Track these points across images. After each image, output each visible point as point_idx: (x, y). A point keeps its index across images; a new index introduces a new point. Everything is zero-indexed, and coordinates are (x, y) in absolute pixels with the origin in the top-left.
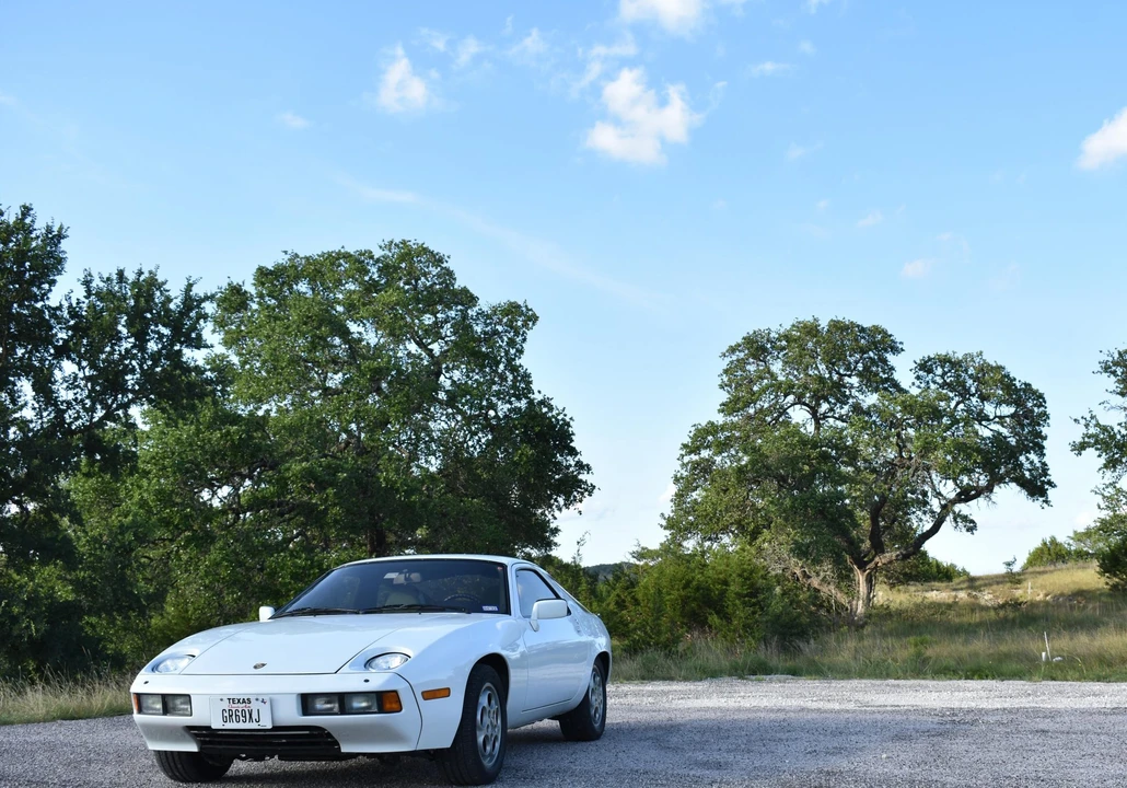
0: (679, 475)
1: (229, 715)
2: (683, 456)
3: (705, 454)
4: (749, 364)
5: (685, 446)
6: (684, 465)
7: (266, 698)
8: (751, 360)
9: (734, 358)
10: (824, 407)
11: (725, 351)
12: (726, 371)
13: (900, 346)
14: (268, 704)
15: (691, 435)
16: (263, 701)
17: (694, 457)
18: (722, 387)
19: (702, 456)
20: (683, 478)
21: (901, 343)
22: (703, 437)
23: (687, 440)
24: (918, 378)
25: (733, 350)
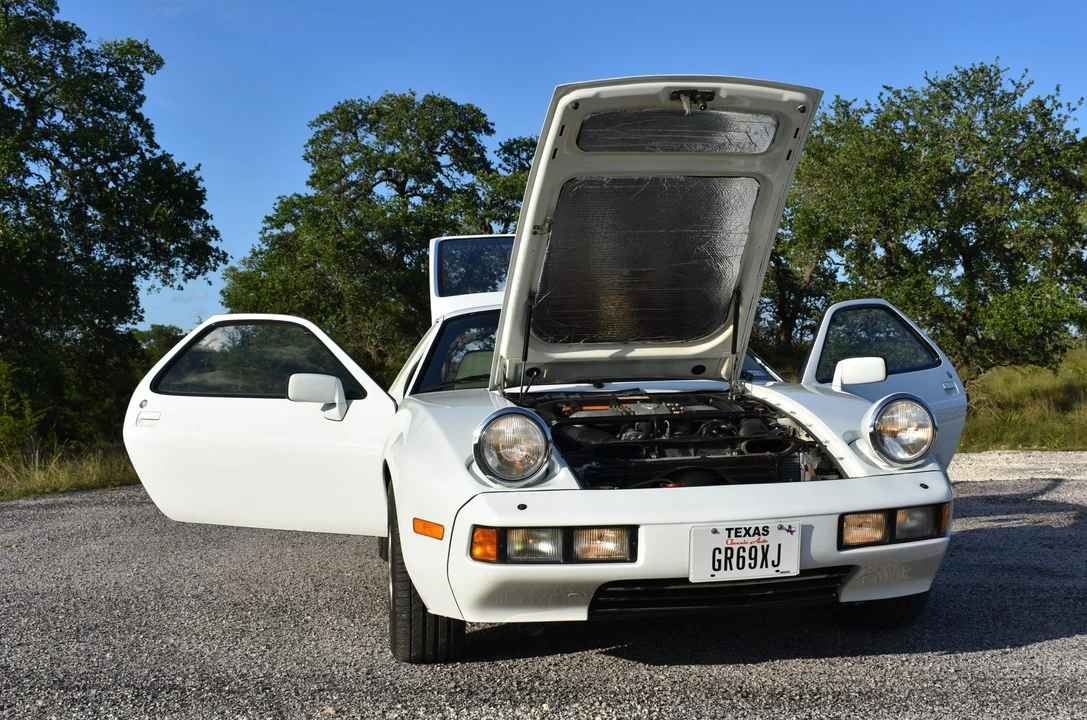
0: (257, 249)
1: (725, 558)
2: (266, 229)
3: (289, 228)
4: (336, 135)
5: (269, 219)
6: (264, 240)
7: (796, 525)
8: (338, 132)
9: (323, 128)
10: (411, 183)
11: (314, 120)
12: (312, 142)
13: (491, 127)
14: (797, 535)
15: (276, 207)
16: (790, 530)
17: (276, 232)
18: (306, 159)
19: (285, 230)
20: (261, 253)
21: (493, 124)
22: (288, 209)
23: (271, 213)
24: (506, 160)
25: (323, 118)
